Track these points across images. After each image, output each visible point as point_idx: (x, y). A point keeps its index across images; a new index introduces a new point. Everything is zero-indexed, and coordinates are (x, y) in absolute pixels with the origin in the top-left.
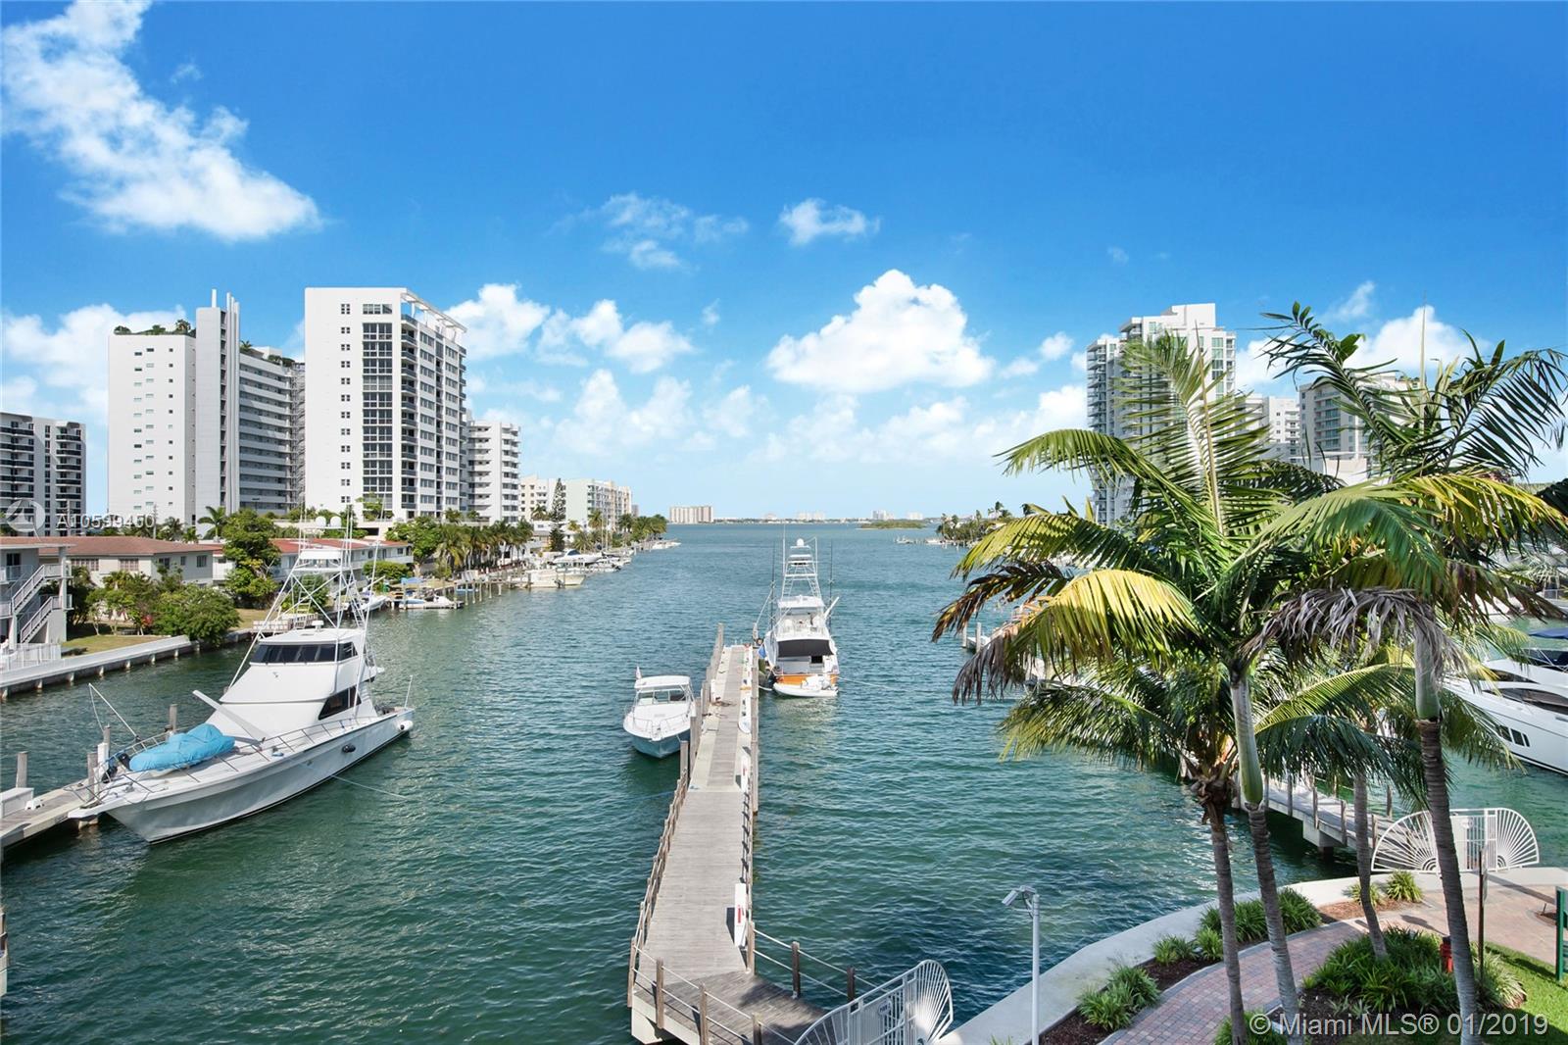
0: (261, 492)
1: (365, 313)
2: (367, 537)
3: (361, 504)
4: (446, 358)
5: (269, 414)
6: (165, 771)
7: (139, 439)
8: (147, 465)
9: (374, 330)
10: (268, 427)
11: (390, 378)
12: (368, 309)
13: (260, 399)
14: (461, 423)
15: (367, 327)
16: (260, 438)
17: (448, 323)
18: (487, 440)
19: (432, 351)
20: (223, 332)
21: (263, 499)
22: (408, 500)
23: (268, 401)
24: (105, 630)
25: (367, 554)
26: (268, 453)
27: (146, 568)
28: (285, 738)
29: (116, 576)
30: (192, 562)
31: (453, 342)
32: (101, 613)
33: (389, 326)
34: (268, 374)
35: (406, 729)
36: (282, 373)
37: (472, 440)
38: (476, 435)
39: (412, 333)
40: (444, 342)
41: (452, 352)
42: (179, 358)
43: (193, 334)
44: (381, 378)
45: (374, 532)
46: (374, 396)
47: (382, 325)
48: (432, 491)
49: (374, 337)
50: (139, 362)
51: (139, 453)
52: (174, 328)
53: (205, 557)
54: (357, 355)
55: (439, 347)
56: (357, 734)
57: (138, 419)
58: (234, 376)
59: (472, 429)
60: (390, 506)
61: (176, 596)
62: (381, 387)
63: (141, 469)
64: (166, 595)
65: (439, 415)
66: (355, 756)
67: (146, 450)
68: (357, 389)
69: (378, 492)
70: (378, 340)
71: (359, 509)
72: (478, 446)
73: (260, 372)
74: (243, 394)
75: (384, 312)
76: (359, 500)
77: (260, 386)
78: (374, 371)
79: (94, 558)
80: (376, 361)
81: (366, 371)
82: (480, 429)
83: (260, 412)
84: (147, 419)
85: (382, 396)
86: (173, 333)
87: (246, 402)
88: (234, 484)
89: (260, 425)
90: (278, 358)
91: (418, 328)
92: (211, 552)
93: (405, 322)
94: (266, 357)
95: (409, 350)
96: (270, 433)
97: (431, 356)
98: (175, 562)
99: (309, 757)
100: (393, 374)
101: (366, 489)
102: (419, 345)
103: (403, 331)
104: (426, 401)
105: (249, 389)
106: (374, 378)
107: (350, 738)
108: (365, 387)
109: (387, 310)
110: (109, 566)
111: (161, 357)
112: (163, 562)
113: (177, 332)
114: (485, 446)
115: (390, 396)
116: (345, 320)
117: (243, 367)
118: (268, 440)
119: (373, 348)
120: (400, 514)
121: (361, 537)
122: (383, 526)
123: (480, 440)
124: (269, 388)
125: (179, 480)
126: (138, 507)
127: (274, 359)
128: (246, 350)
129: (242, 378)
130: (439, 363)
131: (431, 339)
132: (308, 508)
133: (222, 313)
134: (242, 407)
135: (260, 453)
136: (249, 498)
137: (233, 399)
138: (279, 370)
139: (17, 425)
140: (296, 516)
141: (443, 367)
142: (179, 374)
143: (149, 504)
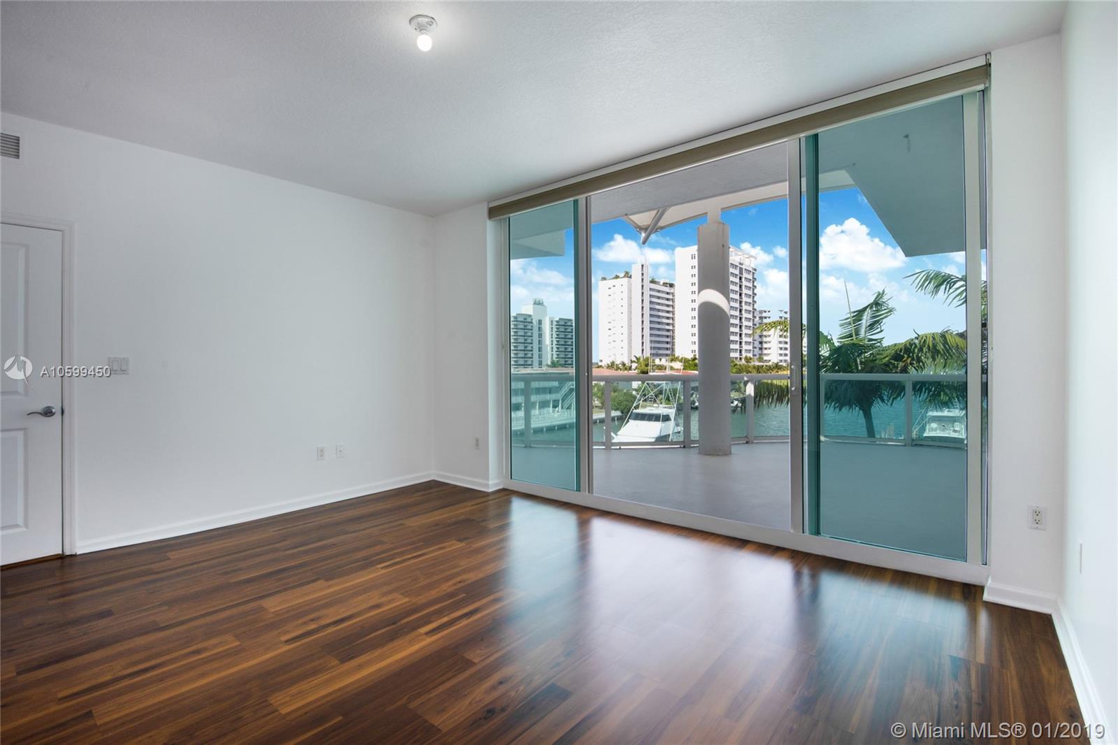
0: (659, 349)
4: (745, 275)
5: (663, 311)
7: (610, 326)
10: (663, 317)
13: (659, 304)
14: (754, 309)
16: (659, 323)
17: (746, 256)
19: (737, 272)
20: (643, 274)
21: (661, 352)
23: (662, 305)
26: (663, 330)
31: (749, 266)
34: (663, 292)
36: (669, 291)
37: (761, 318)
38: (764, 315)
40: (744, 267)
41: (748, 272)
42: (625, 289)
43: (631, 277)
48: (737, 347)
50: (610, 292)
51: (610, 332)
52: (623, 275)
55: (741, 269)
58: (647, 293)
59: (761, 312)
61: (616, 394)
63: (611, 339)
65: (741, 306)
67: (613, 331)
72: (764, 321)
73: (659, 291)
74: (651, 302)
77: (659, 298)
82: (766, 312)
83: (659, 310)
84: (613, 317)
87: (653, 306)
88: (647, 345)
89: (659, 317)
90: (667, 283)
94: (661, 284)
97: (736, 275)
102: (730, 270)
105: (654, 300)
111: (618, 289)
113: (624, 277)
116: (693, 262)
117: (650, 289)
123: (766, 318)
124: (663, 298)
125: (625, 344)
126: (610, 356)
127: (665, 284)
128: (653, 282)
129: (650, 295)
130: (740, 278)
131: (736, 266)
132: (676, 356)
133: (642, 266)
134: (651, 309)
135: (659, 329)
136: (654, 352)
137: (647, 305)
138: (667, 289)
139: (565, 323)
140: (672, 360)
141: (743, 280)
142: (625, 295)
143: (614, 355)
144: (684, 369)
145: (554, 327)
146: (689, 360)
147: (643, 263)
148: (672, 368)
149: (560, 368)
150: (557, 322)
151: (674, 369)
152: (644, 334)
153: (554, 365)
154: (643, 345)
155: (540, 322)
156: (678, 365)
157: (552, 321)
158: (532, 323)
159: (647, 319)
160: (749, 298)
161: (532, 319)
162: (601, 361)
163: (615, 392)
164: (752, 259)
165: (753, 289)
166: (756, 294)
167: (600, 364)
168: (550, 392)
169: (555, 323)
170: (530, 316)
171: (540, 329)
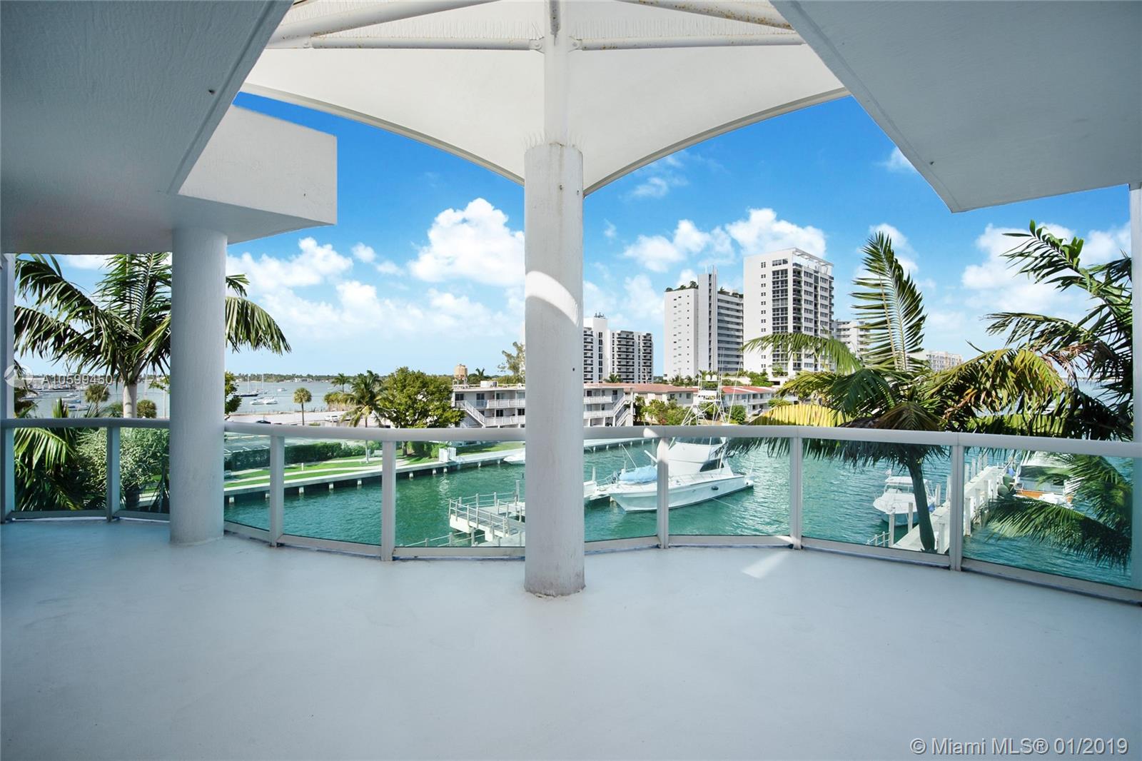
0: (728, 362)
1: (773, 265)
2: (774, 386)
3: (771, 368)
4: (820, 284)
5: (732, 323)
6: (633, 482)
7: (676, 339)
8: (679, 351)
9: (778, 274)
10: (732, 329)
11: (787, 299)
12: (775, 263)
13: (728, 315)
14: (831, 320)
15: (774, 273)
16: (728, 336)
17: (822, 264)
18: (848, 329)
19: (812, 281)
20: (710, 284)
21: (729, 366)
22: (797, 366)
23: (732, 316)
24: (647, 424)
25: (770, 395)
26: (732, 343)
27: (664, 398)
28: (682, 477)
29: (654, 401)
30: (684, 396)
31: (826, 274)
32: (647, 418)
33: (786, 270)
34: (732, 303)
35: (749, 485)
36: (739, 302)
37: (839, 330)
38: (842, 327)
39: (799, 273)
40: (819, 275)
41: (824, 280)
42: (692, 300)
43: (697, 288)
44: (782, 299)
45: (777, 383)
46: (778, 310)
47: (782, 271)
48: (812, 361)
49: (778, 278)
50: (676, 303)
51: (676, 346)
52: (689, 286)
53: (690, 394)
54: (770, 287)
55: (816, 278)
56: (720, 482)
57: (676, 329)
58: (715, 304)
59: (839, 324)
60: (787, 369)
61: (674, 411)
62: (782, 305)
63: (676, 353)
64: (670, 411)
65: (816, 317)
66: (719, 493)
67: (679, 344)
68: (769, 307)
69: (780, 362)
70: (780, 279)
71: (769, 371)
72: (842, 333)
73: (728, 302)
74: (719, 314)
75: (784, 263)
76: (770, 366)
77: (728, 309)
78: (778, 296)
79: (646, 393)
80: (780, 292)
81: (774, 296)
82: (844, 323)
83: (728, 322)
84: (679, 329)
85: (782, 309)
86: (689, 288)
87: (721, 318)
88: (715, 359)
89: (728, 329)
90: (737, 294)
91: (803, 269)
92: (693, 392)
93: (795, 267)
94: (731, 294)
95: (797, 282)
96: (732, 333)
97: (811, 284)
98: (677, 396)
99: (694, 488)
100: (788, 297)
101: (774, 360)
102: (804, 278)
103: (794, 272)
104: (808, 310)
105: (723, 311)
106: (778, 300)
107: (716, 483)
108: (774, 305)
109: (785, 262)
110: (651, 397)
111: (684, 300)
112: (672, 396)
113: (691, 287)
114: (847, 333)
115: (786, 309)
116: (764, 271)
117: (719, 300)
118: (732, 336)
119: (778, 284)
120: (792, 373)
121: (770, 386)
122: (782, 380)
123: (844, 330)
124: (732, 310)
125: (692, 358)
126: (675, 371)
127: (735, 295)
128: (722, 292)
129: (719, 306)
130: (816, 288)
131: (811, 274)
132: (745, 370)
133: (710, 276)
134: (719, 321)
135: (728, 342)
136: (723, 366)
137: (715, 317)
138: (736, 300)
139: (627, 336)
140: (740, 375)
141: (819, 289)
142: (692, 307)
143: (680, 369)
144: (753, 385)
145: (615, 339)
146: (758, 375)
147: (711, 273)
148: (739, 384)
149: (618, 383)
150: (619, 335)
151: (742, 385)
152: (712, 347)
153: (613, 380)
154: (710, 359)
155: (600, 335)
156: (746, 380)
157: (613, 334)
158: (592, 336)
159: (715, 331)
160: (826, 308)
161: (592, 332)
162: (666, 375)
163: (673, 409)
164: (829, 267)
165: (830, 299)
166: (833, 305)
167: (664, 378)
168: (603, 409)
169: (616, 336)
170: (590, 329)
171: (601, 342)
